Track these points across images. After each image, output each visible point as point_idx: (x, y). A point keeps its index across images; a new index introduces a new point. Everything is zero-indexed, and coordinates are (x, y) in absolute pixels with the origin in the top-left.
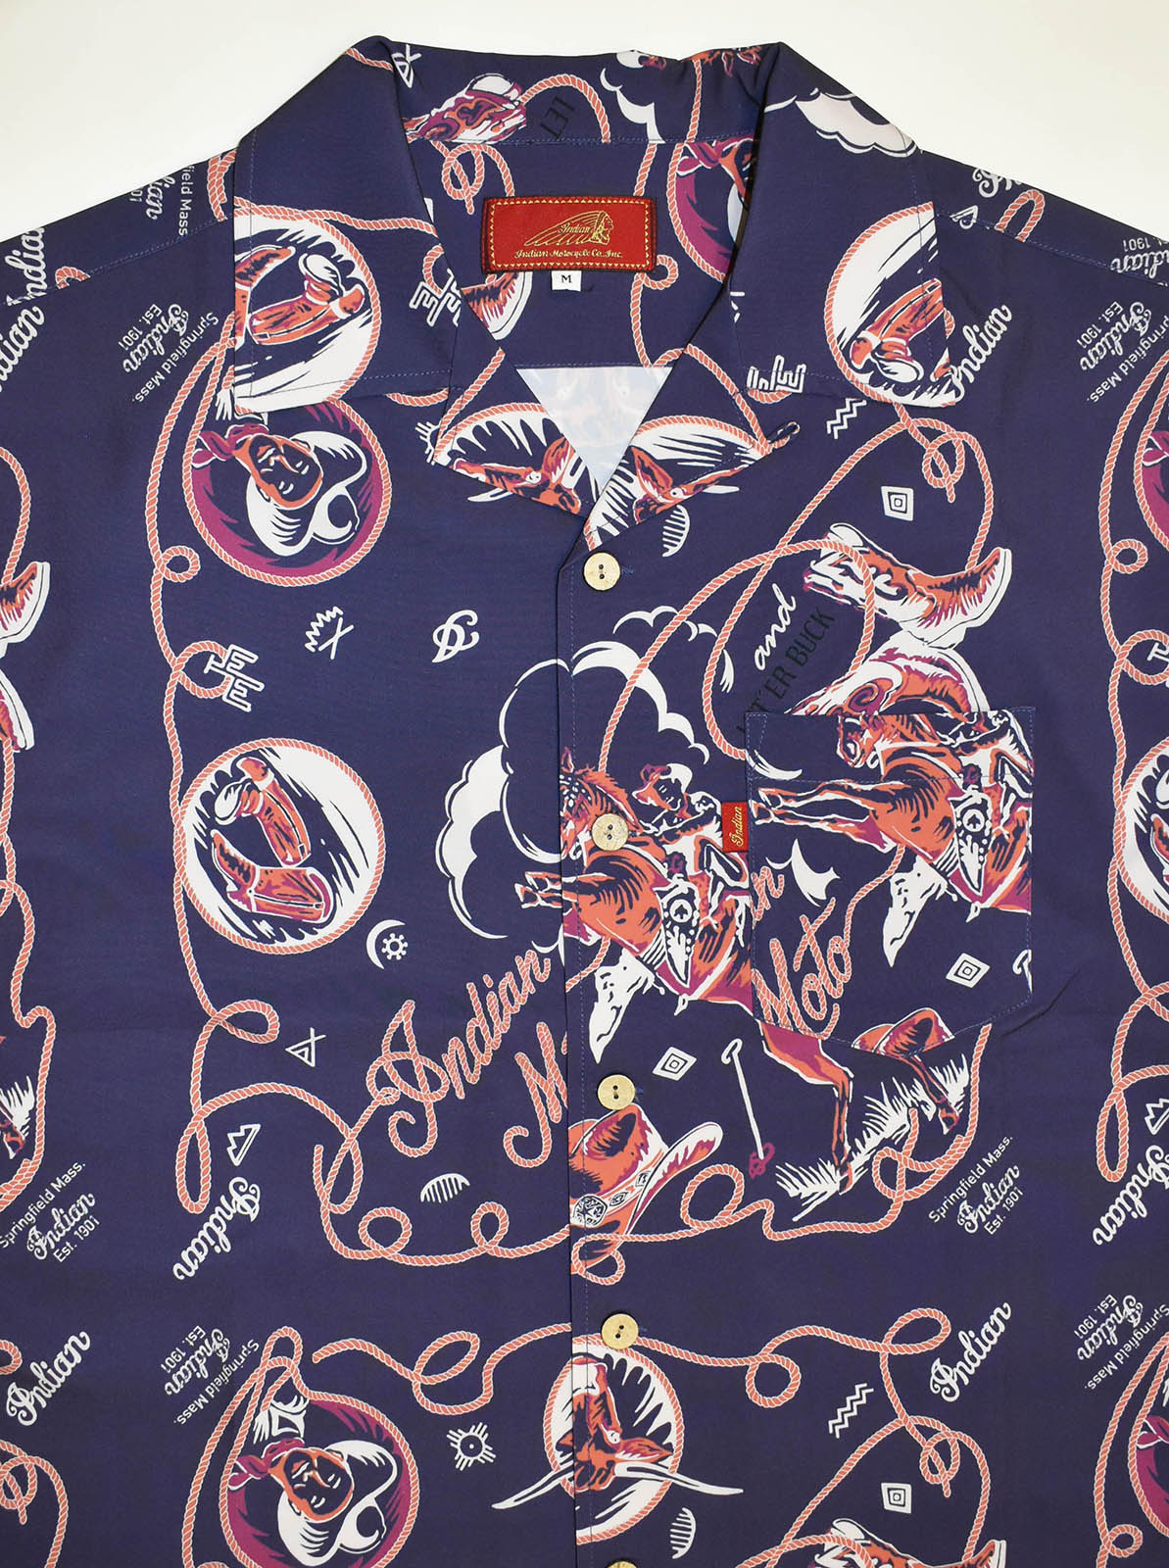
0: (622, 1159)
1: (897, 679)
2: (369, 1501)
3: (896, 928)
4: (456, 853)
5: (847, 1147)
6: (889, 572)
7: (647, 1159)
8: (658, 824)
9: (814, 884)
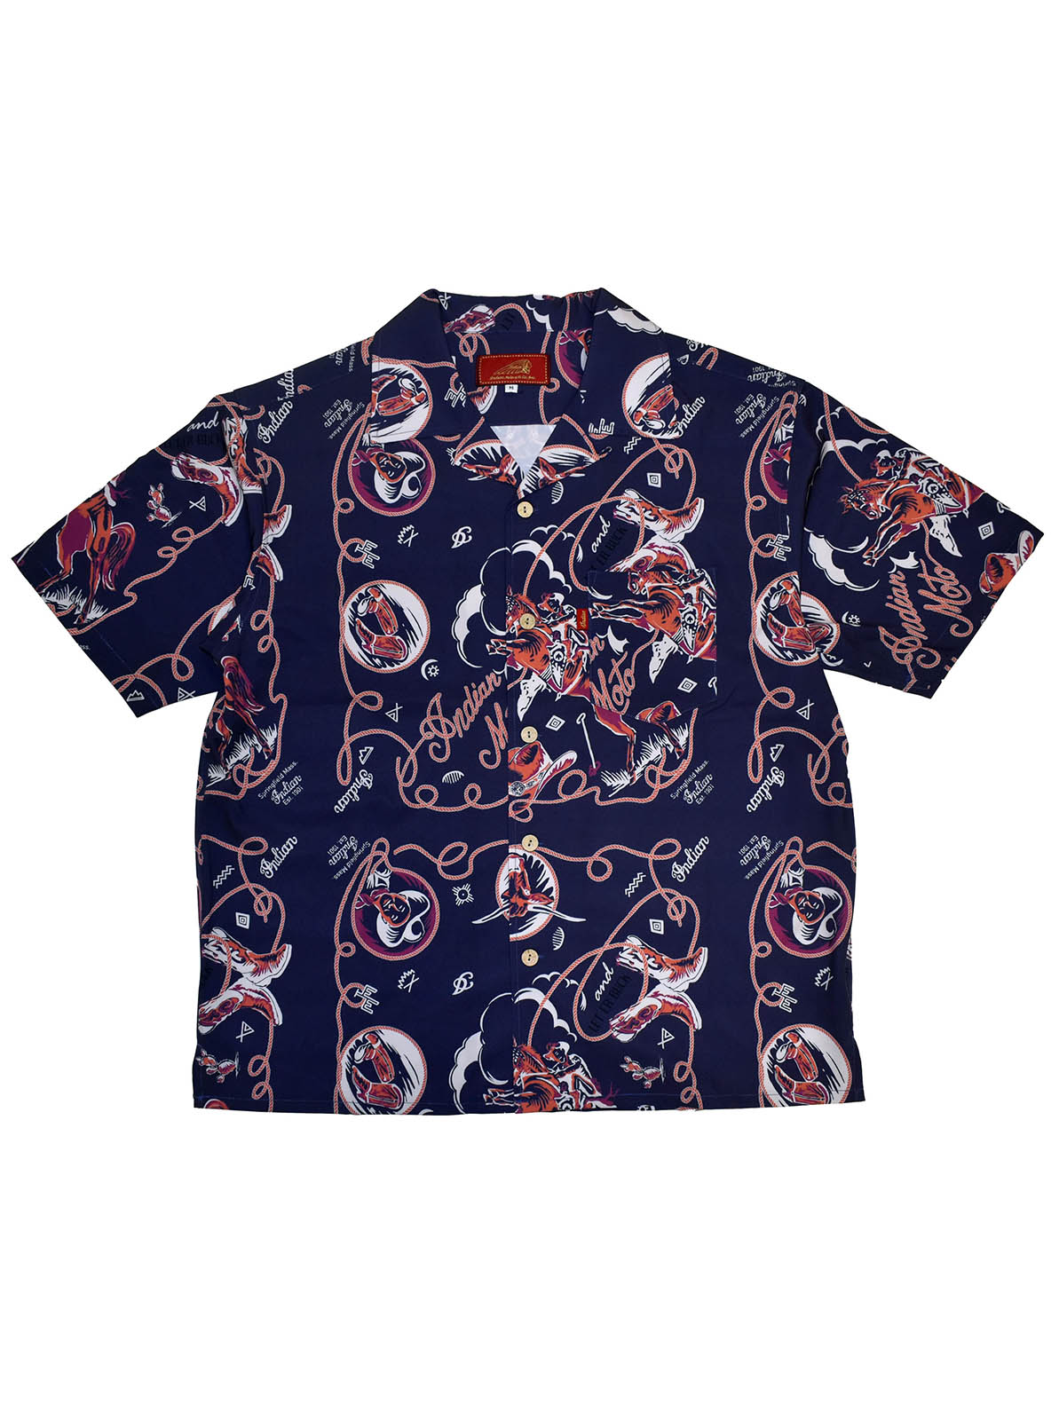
0: (532, 766)
1: (655, 556)
2: (417, 918)
3: (655, 666)
4: (461, 630)
5: (634, 764)
6: (651, 510)
7: (543, 766)
8: (549, 619)
9: (618, 645)
